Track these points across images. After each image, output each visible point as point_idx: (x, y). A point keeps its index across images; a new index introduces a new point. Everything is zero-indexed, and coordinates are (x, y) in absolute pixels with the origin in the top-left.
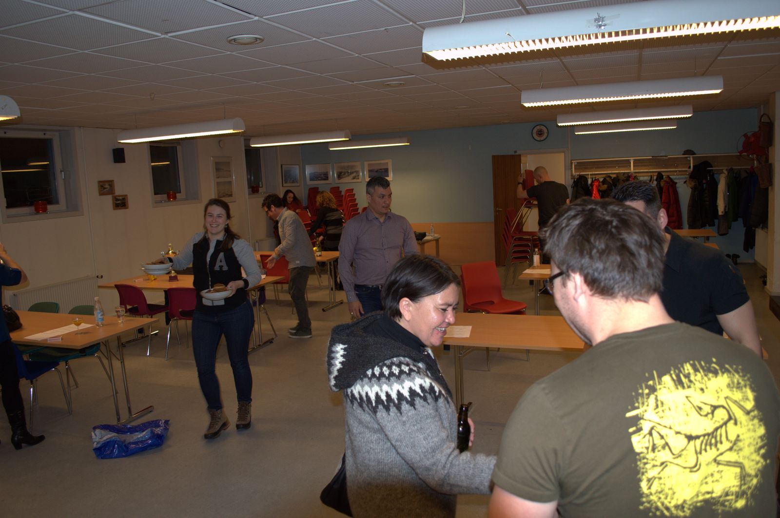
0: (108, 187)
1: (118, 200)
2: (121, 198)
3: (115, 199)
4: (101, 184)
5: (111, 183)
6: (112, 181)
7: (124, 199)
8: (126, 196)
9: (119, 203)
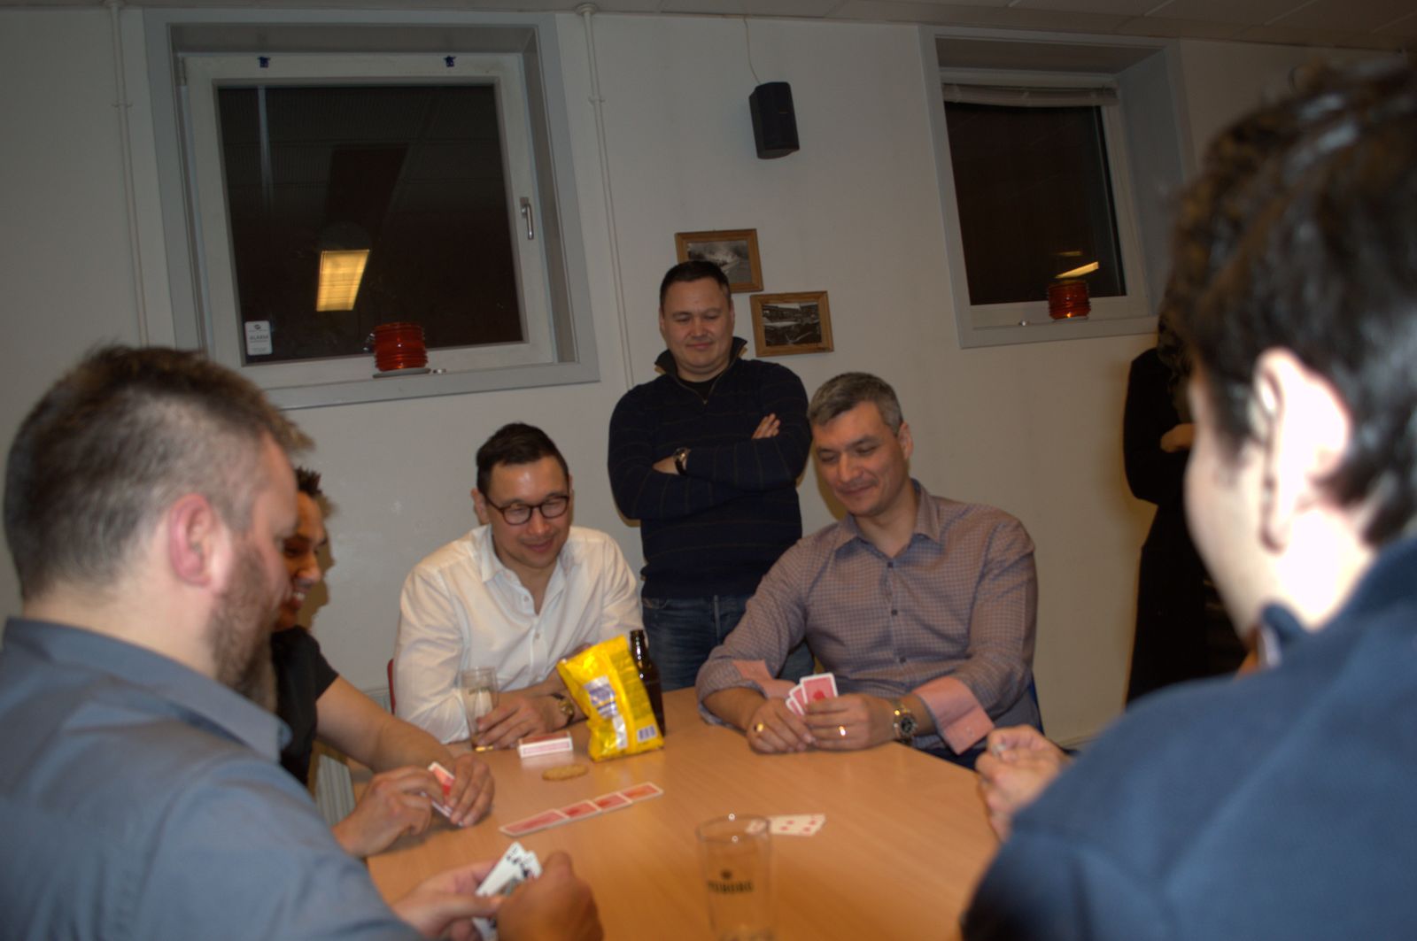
0: (729, 259)
1: (777, 314)
2: (795, 306)
3: (767, 308)
4: (691, 246)
5: (744, 242)
6: (750, 234)
7: (810, 311)
8: (822, 295)
9: (789, 327)
